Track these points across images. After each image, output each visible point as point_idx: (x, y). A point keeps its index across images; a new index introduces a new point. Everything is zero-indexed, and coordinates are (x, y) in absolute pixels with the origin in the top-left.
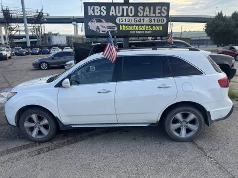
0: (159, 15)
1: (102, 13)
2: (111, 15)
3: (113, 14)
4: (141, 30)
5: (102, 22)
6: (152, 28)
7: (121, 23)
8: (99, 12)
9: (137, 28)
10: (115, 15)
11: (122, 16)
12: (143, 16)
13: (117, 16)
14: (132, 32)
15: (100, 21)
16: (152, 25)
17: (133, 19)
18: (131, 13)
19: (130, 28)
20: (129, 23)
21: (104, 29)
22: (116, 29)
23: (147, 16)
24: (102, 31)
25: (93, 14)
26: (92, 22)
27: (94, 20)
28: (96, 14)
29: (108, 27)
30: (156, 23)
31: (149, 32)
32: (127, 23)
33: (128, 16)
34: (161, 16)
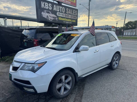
0: (74, 14)
1: (49, 8)
3: (55, 10)
4: (68, 21)
5: (50, 13)
6: (72, 21)
7: (59, 16)
8: (48, 7)
11: (60, 12)
12: (68, 14)
13: (57, 12)
14: (64, 22)
16: (72, 19)
17: (64, 14)
18: (64, 11)
19: (63, 19)
20: (63, 16)
21: (51, 18)
22: (57, 19)
23: (70, 14)
24: (50, 19)
25: (44, 8)
27: (45, 11)
28: (46, 8)
29: (53, 17)
30: (73, 18)
31: (71, 23)
32: (62, 16)
33: (62, 12)
34: (75, 15)
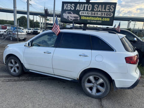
0: (108, 11)
1: (72, 8)
2: (77, 9)
3: (78, 9)
4: (95, 20)
6: (102, 19)
7: (82, 15)
8: (70, 7)
9: (92, 19)
10: (79, 9)
11: (84, 10)
12: (97, 11)
13: (80, 11)
14: (89, 21)
15: (70, 13)
17: (90, 12)
18: (90, 9)
19: (88, 18)
20: (88, 15)
21: (72, 18)
22: (79, 18)
23: (99, 11)
24: (71, 19)
25: (66, 9)
26: (65, 13)
27: (67, 12)
28: (68, 9)
29: (74, 17)
31: (100, 22)
32: (86, 15)
33: (87, 10)
